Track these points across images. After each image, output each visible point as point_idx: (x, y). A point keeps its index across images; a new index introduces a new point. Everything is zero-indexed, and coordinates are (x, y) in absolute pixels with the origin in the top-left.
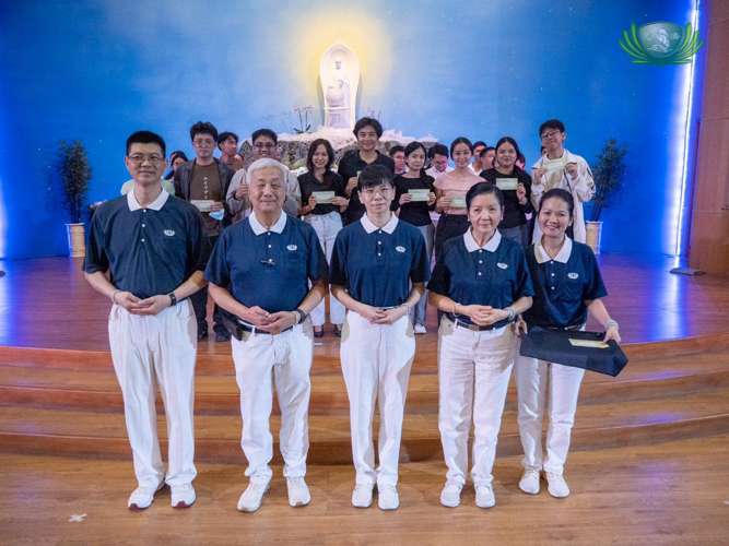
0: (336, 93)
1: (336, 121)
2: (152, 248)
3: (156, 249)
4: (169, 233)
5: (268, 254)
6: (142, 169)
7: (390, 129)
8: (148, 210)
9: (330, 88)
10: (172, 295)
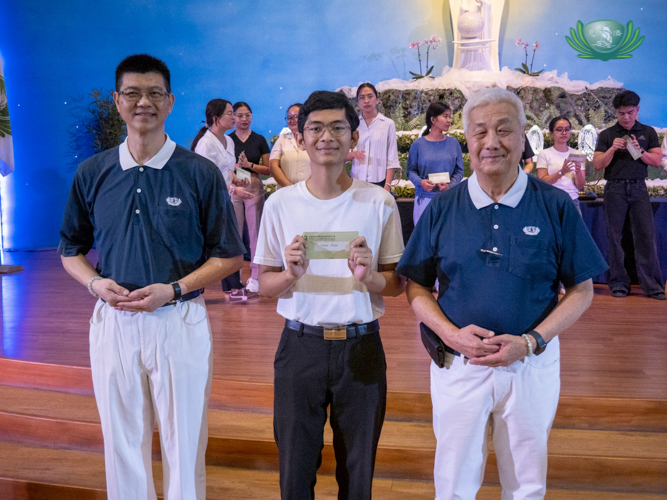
0: (472, 19)
1: (471, 59)
2: (149, 222)
3: (154, 224)
4: (174, 202)
5: (491, 240)
6: (139, 111)
7: (550, 69)
8: (145, 168)
9: (463, 12)
10: (176, 286)
